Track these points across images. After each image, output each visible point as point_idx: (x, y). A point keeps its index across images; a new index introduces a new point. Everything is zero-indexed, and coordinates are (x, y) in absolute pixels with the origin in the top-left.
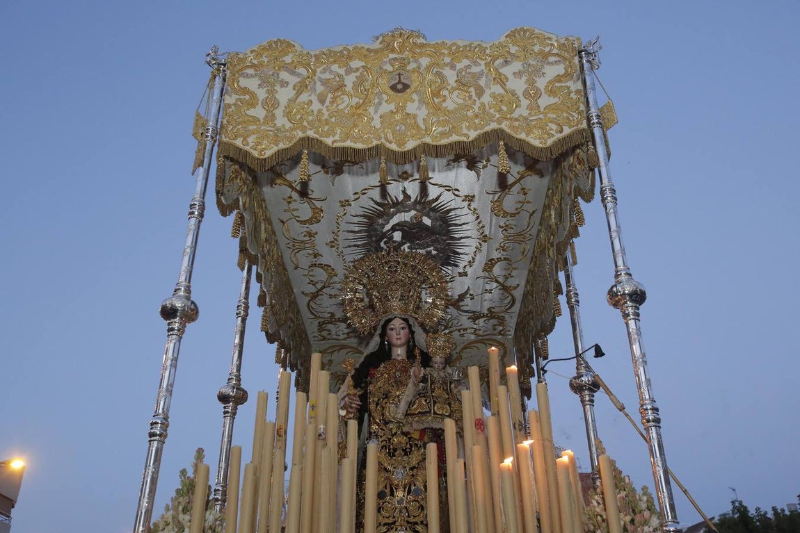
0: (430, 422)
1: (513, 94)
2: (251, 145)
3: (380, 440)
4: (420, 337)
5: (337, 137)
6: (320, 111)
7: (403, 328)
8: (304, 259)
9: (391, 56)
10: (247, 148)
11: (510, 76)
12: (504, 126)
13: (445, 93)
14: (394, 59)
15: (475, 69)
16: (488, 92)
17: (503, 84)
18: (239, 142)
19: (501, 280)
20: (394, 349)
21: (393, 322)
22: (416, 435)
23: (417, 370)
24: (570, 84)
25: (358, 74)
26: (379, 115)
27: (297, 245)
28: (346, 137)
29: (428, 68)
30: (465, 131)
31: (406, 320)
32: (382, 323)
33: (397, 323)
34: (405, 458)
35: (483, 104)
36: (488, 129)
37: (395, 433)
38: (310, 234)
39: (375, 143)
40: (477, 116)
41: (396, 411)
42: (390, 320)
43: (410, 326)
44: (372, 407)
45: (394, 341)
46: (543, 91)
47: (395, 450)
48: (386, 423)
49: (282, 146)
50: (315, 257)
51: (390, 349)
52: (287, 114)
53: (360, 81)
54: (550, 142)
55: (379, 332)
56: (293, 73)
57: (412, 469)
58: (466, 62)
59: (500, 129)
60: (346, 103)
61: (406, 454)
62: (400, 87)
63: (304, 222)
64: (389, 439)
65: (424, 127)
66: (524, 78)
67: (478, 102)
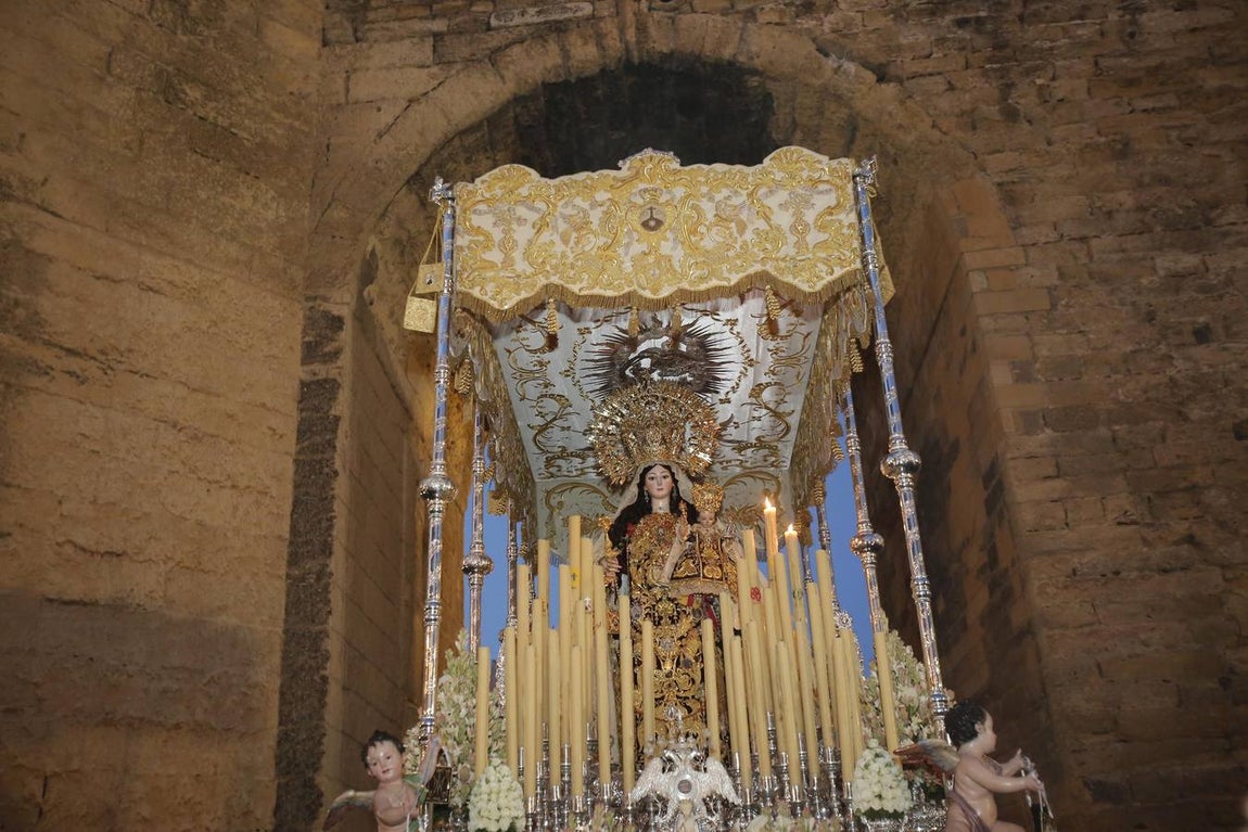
0: (700, 587)
1: (778, 228)
2: (490, 294)
3: (644, 607)
4: (685, 485)
5: (584, 284)
6: (564, 255)
7: (665, 477)
8: (532, 390)
9: (642, 186)
10: (485, 298)
11: (775, 209)
12: (770, 268)
13: (702, 229)
14: (646, 190)
15: (736, 201)
16: (750, 228)
17: (767, 218)
18: (476, 292)
19: (771, 406)
20: (654, 501)
21: (652, 471)
22: (684, 601)
23: (683, 527)
24: (842, 216)
25: (604, 208)
26: (629, 257)
27: (524, 375)
28: (596, 283)
29: (684, 200)
30: (726, 275)
31: (668, 468)
32: (640, 471)
33: (658, 471)
34: (673, 627)
35: (745, 243)
36: (751, 271)
37: (661, 599)
38: (541, 364)
39: (627, 290)
40: (738, 256)
41: (661, 575)
42: (650, 468)
43: (673, 474)
44: (633, 569)
45: (655, 492)
46: (812, 226)
47: (660, 618)
48: (650, 588)
49: (524, 295)
50: (546, 387)
51: (650, 501)
52: (527, 255)
53: (608, 215)
54: (819, 287)
55: (637, 481)
56: (532, 208)
57: (681, 639)
58: (725, 192)
59: (764, 271)
60: (593, 243)
61: (673, 622)
62: (652, 223)
63: (535, 352)
64: (654, 606)
65: (679, 270)
66: (791, 211)
67: (740, 240)
